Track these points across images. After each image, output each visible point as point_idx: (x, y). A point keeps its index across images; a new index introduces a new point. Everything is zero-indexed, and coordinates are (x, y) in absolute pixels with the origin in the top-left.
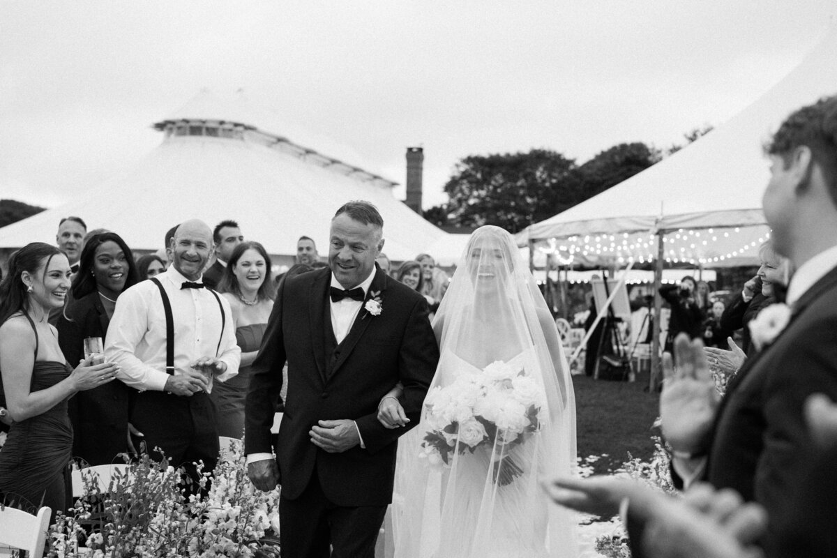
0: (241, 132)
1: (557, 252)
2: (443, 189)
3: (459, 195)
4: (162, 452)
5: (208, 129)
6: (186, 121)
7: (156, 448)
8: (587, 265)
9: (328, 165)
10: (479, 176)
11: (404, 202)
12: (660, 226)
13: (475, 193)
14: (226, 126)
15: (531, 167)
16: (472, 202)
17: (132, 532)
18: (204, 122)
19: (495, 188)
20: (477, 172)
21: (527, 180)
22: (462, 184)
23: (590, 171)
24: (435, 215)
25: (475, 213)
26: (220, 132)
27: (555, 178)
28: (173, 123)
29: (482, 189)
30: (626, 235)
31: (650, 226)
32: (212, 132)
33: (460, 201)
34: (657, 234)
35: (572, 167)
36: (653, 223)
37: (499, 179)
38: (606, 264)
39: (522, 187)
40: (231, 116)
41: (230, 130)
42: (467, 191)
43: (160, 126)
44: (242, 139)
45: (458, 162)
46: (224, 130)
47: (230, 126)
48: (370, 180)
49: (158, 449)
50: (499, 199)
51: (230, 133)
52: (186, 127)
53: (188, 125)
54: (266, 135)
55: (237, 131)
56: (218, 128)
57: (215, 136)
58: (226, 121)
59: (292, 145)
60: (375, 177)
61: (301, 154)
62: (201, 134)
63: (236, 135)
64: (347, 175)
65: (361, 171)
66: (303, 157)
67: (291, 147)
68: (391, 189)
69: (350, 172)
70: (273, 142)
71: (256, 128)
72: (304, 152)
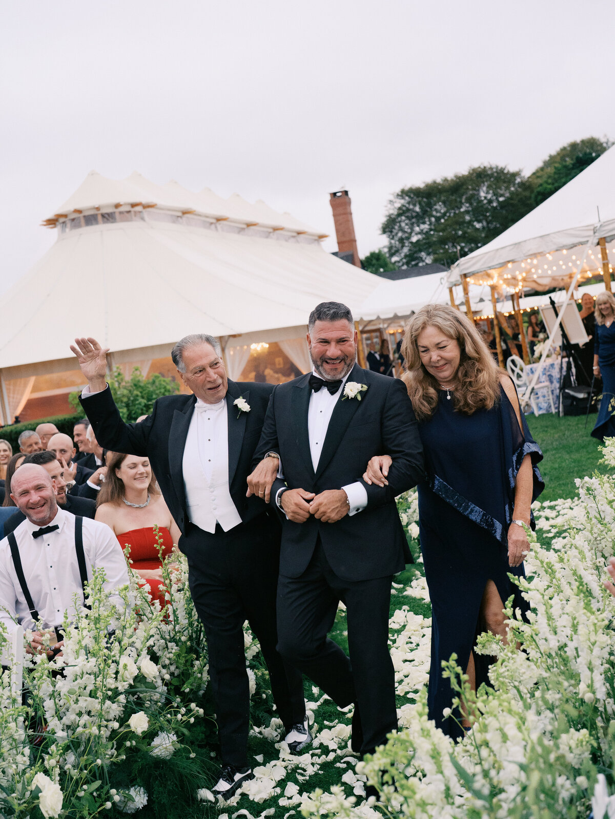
0: (140, 212)
1: (501, 282)
2: (380, 232)
3: (400, 234)
5: (103, 216)
6: (79, 211)
8: (540, 289)
9: (243, 229)
10: (417, 209)
11: (335, 254)
12: (599, 235)
13: (417, 229)
14: (121, 209)
15: (474, 189)
16: (414, 239)
18: (98, 209)
19: (438, 219)
20: (415, 205)
21: (471, 204)
22: (400, 222)
23: (540, 181)
24: (374, 262)
25: (420, 251)
26: (117, 216)
27: (502, 195)
28: (65, 216)
29: (424, 223)
30: (565, 252)
31: (589, 236)
32: (108, 217)
33: (401, 240)
34: (598, 244)
35: (518, 180)
36: (591, 233)
37: (440, 208)
38: (562, 284)
39: (467, 212)
40: (126, 197)
41: (129, 212)
42: (407, 229)
43: (52, 222)
44: (143, 219)
45: (392, 198)
46: (121, 213)
47: (128, 208)
48: (294, 237)
50: (443, 230)
51: (128, 215)
52: (79, 217)
53: (81, 215)
54: (169, 210)
55: (135, 212)
56: (114, 213)
57: (112, 222)
58: (121, 203)
59: (200, 215)
60: (299, 233)
61: (212, 224)
62: (97, 223)
63: (135, 216)
64: (267, 237)
65: (282, 229)
66: (213, 226)
67: (199, 217)
68: (318, 243)
69: (270, 233)
70: (178, 217)
71: (156, 205)
72: (214, 221)
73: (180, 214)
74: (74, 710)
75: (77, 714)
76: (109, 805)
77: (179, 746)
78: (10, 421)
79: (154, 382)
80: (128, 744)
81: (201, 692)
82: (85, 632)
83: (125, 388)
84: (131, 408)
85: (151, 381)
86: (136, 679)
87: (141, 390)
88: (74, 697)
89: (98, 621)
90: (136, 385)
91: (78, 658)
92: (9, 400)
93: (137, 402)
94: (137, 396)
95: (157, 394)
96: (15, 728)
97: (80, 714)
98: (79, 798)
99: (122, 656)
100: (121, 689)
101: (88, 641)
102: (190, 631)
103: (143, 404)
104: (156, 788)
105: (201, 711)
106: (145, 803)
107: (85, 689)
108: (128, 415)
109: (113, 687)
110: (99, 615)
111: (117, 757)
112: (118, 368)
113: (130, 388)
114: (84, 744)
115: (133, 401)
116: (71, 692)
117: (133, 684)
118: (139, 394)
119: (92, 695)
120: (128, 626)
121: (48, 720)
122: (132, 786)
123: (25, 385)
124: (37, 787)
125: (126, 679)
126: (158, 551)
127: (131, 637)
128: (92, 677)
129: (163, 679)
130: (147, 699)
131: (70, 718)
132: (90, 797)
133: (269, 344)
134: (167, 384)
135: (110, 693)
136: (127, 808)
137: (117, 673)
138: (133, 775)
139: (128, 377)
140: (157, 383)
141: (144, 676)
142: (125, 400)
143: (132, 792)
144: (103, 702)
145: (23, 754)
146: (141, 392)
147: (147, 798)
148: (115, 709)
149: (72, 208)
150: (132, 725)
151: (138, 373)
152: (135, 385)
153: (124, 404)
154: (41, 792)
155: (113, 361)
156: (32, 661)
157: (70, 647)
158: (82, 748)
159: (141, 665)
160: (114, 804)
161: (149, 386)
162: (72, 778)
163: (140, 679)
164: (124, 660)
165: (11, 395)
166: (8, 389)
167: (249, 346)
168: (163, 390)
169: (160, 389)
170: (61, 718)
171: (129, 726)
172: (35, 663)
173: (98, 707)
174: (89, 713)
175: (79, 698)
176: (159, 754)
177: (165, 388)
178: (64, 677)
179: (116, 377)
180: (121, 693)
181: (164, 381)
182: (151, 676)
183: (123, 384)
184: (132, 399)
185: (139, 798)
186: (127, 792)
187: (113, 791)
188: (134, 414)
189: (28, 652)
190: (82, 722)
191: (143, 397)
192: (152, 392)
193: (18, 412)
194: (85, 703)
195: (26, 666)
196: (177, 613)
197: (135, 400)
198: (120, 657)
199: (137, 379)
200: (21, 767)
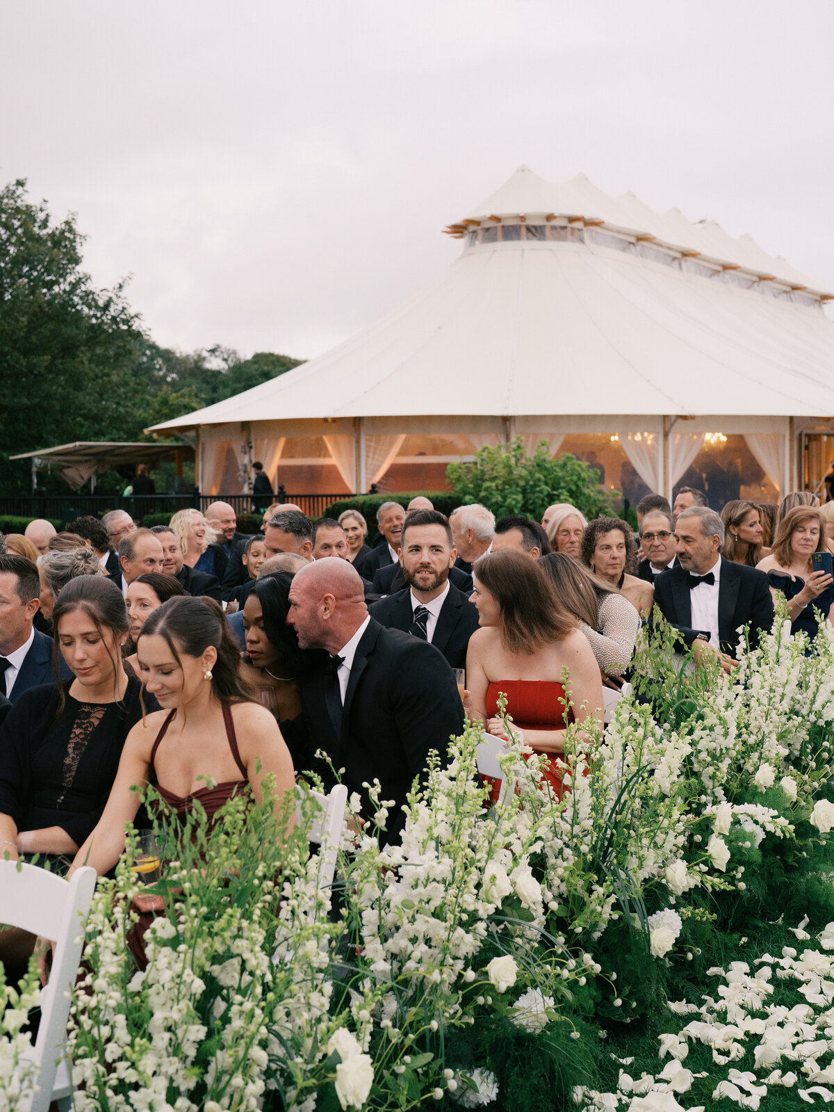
0: (580, 230)
4: (329, 760)
5: (528, 229)
6: (496, 219)
7: (318, 751)
9: (718, 272)
14: (555, 223)
17: (225, 917)
18: (523, 218)
26: (548, 231)
28: (478, 223)
32: (535, 232)
40: (563, 208)
41: (564, 228)
43: (458, 230)
44: (582, 240)
46: (553, 228)
47: (564, 223)
48: (786, 292)
49: (321, 754)
51: (562, 232)
52: (496, 228)
53: (500, 225)
54: (619, 232)
55: (573, 229)
56: (544, 226)
57: (540, 240)
58: (556, 214)
59: (661, 245)
60: (794, 288)
61: (675, 259)
62: (519, 238)
63: (572, 234)
64: (749, 288)
65: (771, 279)
66: (676, 262)
67: (660, 248)
68: (820, 306)
69: (754, 282)
70: (630, 243)
71: (603, 222)
72: (679, 255)
73: (633, 240)
74: (407, 932)
75: (411, 940)
76: (439, 1093)
77: (557, 1017)
78: (364, 489)
79: (565, 465)
80: (481, 1000)
81: (597, 935)
82: (441, 816)
83: (524, 467)
84: (529, 496)
85: (561, 462)
86: (507, 900)
87: (545, 473)
88: (410, 913)
89: (461, 801)
90: (540, 466)
91: (424, 853)
92: (367, 461)
93: (538, 489)
94: (539, 480)
95: (566, 482)
96: (315, 950)
97: (414, 940)
98: (395, 1075)
99: (490, 861)
100: (482, 914)
101: (443, 831)
102: (595, 839)
103: (546, 493)
104: (514, 1078)
105: (598, 968)
106: (494, 1097)
107: (428, 902)
108: (523, 505)
109: (471, 908)
110: (465, 792)
111: (460, 1018)
112: (518, 439)
113: (531, 468)
114: (414, 987)
115: (532, 487)
116: (406, 904)
117: (500, 908)
118: (543, 478)
119: (438, 914)
120: (506, 815)
121: (366, 940)
122: (477, 1067)
123: (391, 445)
124: (336, 1052)
125: (491, 899)
126: (563, 707)
127: (507, 834)
128: (442, 887)
129: (546, 906)
130: (518, 933)
131: (399, 943)
132: (413, 1076)
133: (728, 436)
134: (583, 470)
135: (465, 917)
136: (465, 1099)
137: (478, 886)
138: (481, 1050)
139: (530, 454)
140: (569, 467)
141: (518, 898)
142: (522, 483)
143: (476, 1076)
144: (452, 929)
145: (321, 991)
146: (545, 476)
147: (497, 1091)
148: (468, 943)
149: (488, 214)
150: (492, 975)
151: (545, 448)
152: (538, 465)
153: (519, 489)
154: (341, 1062)
155: (512, 427)
156: (353, 842)
157: (415, 834)
158: (410, 993)
159: (518, 880)
160: (447, 1092)
161: (558, 469)
162: (388, 1041)
163: (512, 901)
164: (493, 868)
165: (371, 455)
166: (368, 447)
167: (701, 435)
168: (575, 478)
169: (572, 475)
170: (386, 941)
171: (486, 973)
172: (358, 847)
173: (444, 934)
174: (428, 941)
175: (418, 916)
176: (524, 1023)
177: (579, 475)
178: (399, 878)
179: (514, 450)
180: (481, 919)
181: (579, 466)
182: (529, 901)
183: (523, 461)
184: (531, 483)
185: (487, 1090)
186: (468, 1075)
187: (449, 1072)
188: (531, 504)
189: (349, 827)
190: (416, 955)
191: (546, 484)
192: (560, 478)
193: (376, 479)
194: (426, 924)
195: (343, 848)
196: (577, 807)
197: (536, 485)
198: (486, 862)
199: (542, 457)
200: (316, 1013)
